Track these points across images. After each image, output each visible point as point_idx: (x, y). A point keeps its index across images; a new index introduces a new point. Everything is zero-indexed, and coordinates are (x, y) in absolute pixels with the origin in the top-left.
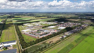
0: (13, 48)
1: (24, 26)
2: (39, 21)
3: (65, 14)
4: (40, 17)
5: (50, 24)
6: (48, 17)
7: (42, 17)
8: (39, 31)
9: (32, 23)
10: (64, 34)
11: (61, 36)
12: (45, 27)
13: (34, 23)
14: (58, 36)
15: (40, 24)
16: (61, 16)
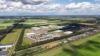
0: (7, 50)
1: (31, 30)
2: (49, 25)
3: (83, 17)
4: (53, 20)
5: (58, 28)
6: (62, 21)
7: (55, 20)
8: (42, 35)
9: (41, 27)
10: (67, 39)
11: (62, 41)
12: (51, 31)
13: (42, 27)
14: (59, 40)
15: (48, 28)
16: (76, 20)
